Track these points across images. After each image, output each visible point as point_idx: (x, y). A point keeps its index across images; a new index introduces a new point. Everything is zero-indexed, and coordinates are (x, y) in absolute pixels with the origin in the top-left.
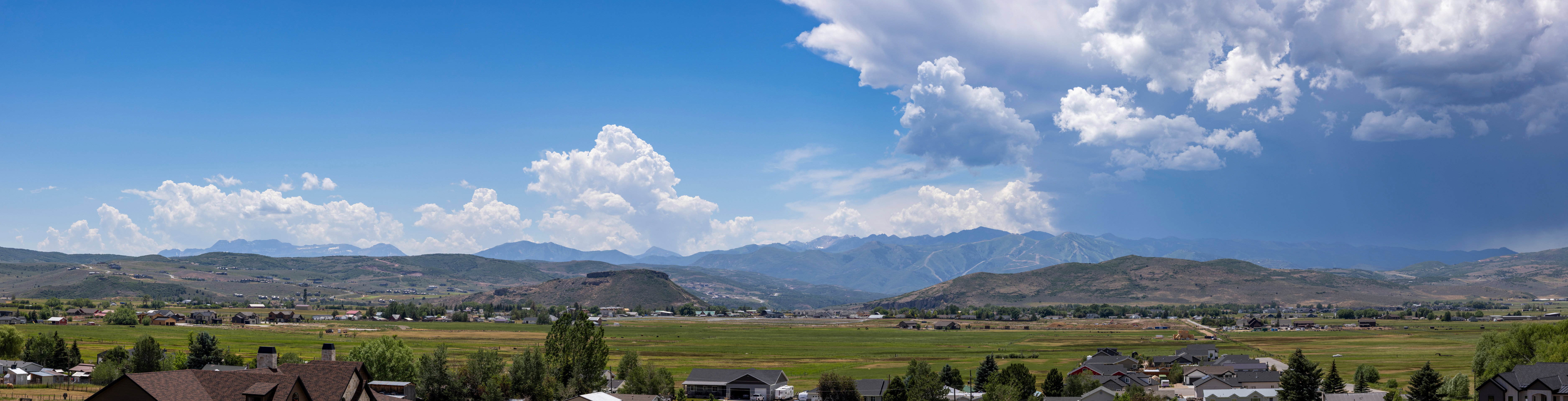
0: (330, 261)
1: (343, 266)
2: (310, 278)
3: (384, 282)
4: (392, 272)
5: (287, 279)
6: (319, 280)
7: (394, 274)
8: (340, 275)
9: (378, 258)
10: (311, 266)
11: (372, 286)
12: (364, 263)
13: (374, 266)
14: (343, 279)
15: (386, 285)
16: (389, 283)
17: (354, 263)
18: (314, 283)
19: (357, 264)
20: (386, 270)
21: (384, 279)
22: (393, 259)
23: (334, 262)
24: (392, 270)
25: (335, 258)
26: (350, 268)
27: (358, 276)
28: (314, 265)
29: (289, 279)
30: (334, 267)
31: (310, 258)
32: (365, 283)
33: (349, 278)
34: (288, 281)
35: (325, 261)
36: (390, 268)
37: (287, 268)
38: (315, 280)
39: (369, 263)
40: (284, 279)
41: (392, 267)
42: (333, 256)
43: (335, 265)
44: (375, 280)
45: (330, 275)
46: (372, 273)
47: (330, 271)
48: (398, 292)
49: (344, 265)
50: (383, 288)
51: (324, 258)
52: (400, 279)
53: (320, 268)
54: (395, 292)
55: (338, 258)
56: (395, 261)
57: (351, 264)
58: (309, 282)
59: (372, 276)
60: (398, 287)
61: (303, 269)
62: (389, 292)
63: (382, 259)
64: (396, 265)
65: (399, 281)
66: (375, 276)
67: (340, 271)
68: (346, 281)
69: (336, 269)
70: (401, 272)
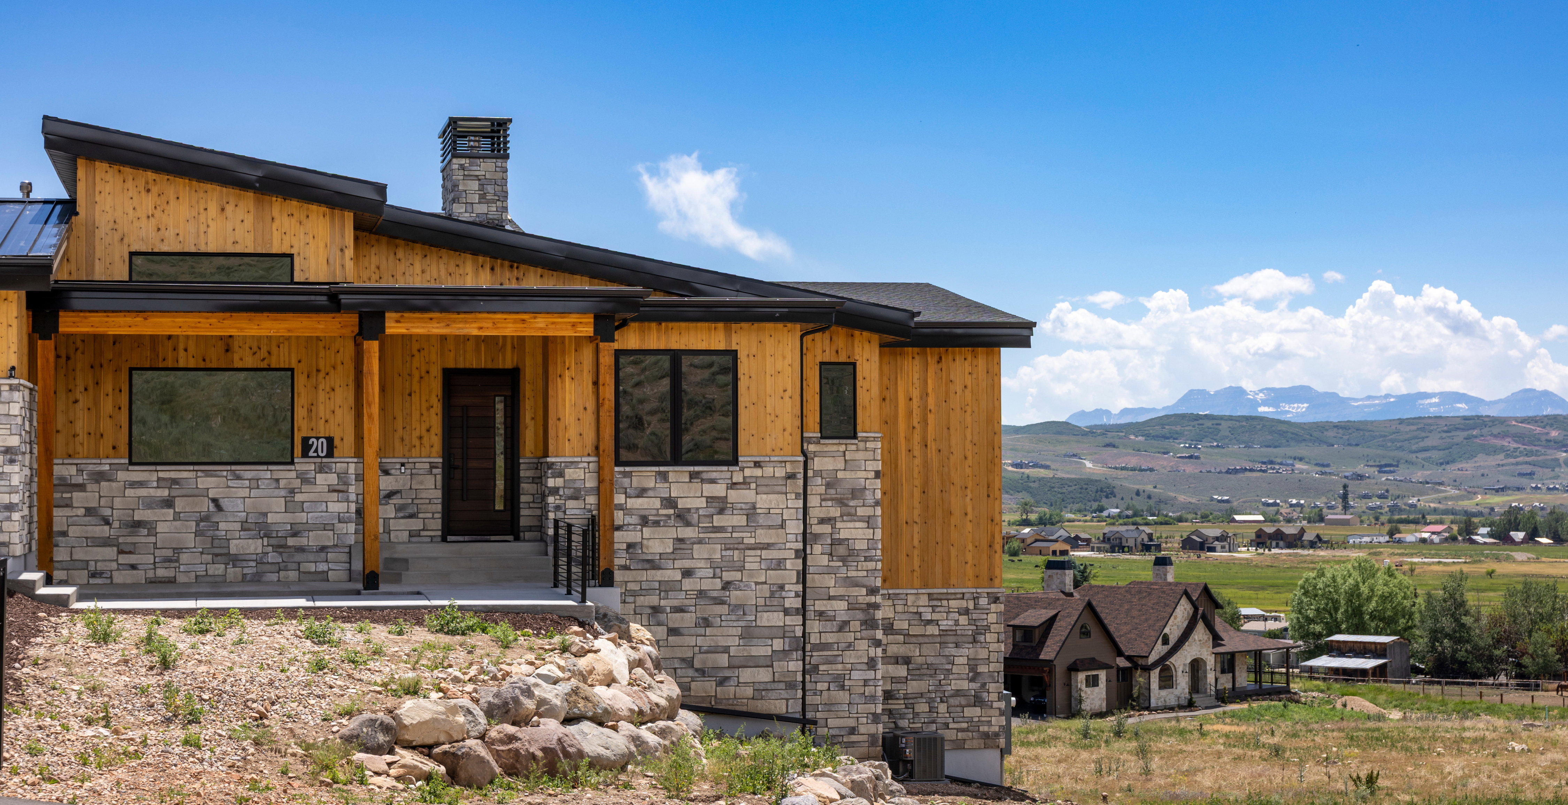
0: (1415, 427)
1: (1442, 438)
2: (1370, 463)
3: (1528, 469)
4: (1545, 447)
5: (1323, 466)
6: (1390, 465)
7: (1549, 451)
8: (1435, 455)
9: (1516, 419)
10: (1374, 438)
11: (1502, 478)
12: (1485, 431)
13: (1508, 436)
14: (1442, 464)
15: (1531, 474)
16: (1536, 469)
17: (1463, 430)
18: (1379, 472)
19: (1470, 432)
20: (1531, 443)
21: (1526, 463)
22: (1546, 421)
23: (1422, 429)
24: (1544, 443)
25: (1425, 421)
26: (1456, 440)
27: (1472, 456)
28: (1381, 436)
29: (1328, 466)
30: (1423, 438)
31: (1372, 422)
32: (1486, 472)
33: (1453, 461)
34: (1327, 470)
35: (1403, 428)
36: (1539, 440)
37: (1326, 443)
38: (1380, 466)
39: (1495, 431)
40: (1317, 465)
41: (1543, 438)
42: (1420, 418)
43: (1423, 434)
44: (1508, 464)
45: (1414, 455)
46: (1502, 449)
47: (1414, 447)
48: (1555, 488)
49: (1444, 435)
50: (1523, 481)
51: (1401, 421)
52: (1561, 461)
53: (1392, 441)
54: (1549, 489)
55: (1430, 421)
56: (1551, 425)
57: (1458, 433)
58: (1368, 471)
59: (1502, 456)
60: (1557, 477)
61: (1357, 445)
62: (1537, 488)
63: (1524, 420)
64: (1554, 434)
65: (1560, 466)
66: (1507, 456)
67: (1434, 448)
68: (1448, 467)
69: (1428, 443)
70: (1564, 446)
